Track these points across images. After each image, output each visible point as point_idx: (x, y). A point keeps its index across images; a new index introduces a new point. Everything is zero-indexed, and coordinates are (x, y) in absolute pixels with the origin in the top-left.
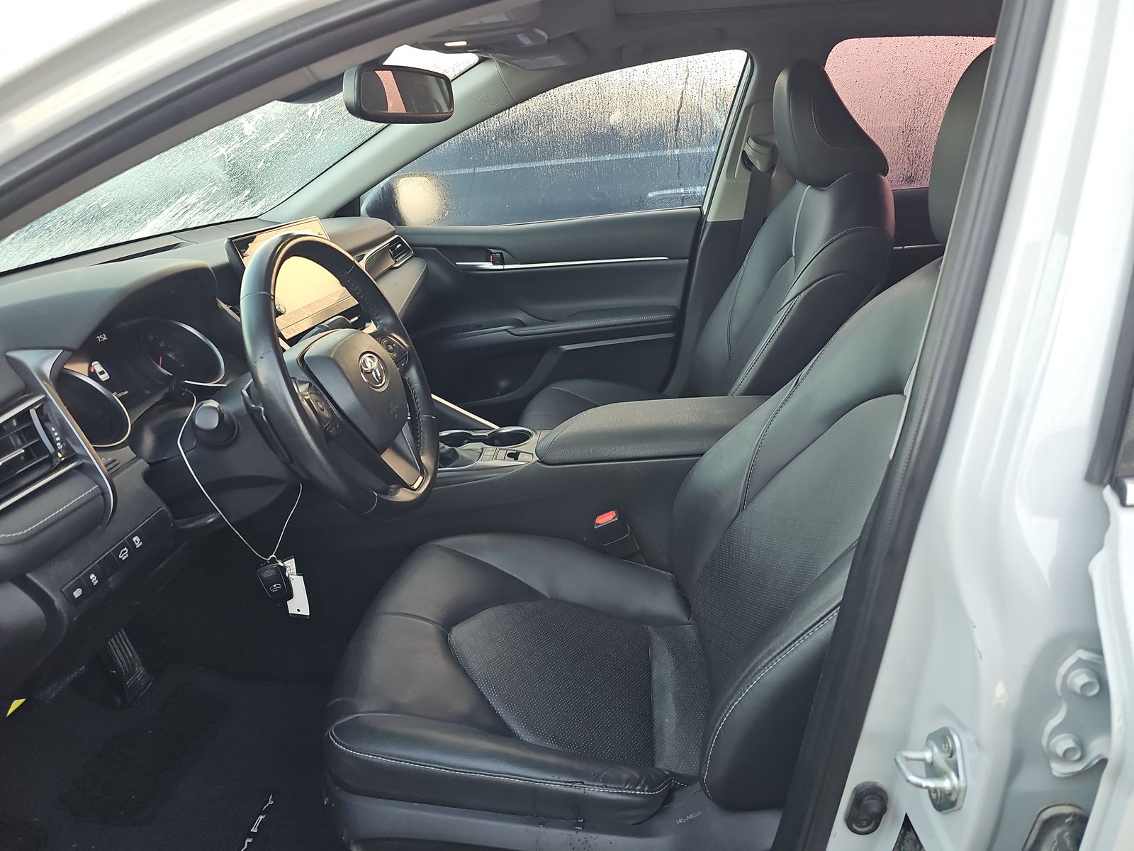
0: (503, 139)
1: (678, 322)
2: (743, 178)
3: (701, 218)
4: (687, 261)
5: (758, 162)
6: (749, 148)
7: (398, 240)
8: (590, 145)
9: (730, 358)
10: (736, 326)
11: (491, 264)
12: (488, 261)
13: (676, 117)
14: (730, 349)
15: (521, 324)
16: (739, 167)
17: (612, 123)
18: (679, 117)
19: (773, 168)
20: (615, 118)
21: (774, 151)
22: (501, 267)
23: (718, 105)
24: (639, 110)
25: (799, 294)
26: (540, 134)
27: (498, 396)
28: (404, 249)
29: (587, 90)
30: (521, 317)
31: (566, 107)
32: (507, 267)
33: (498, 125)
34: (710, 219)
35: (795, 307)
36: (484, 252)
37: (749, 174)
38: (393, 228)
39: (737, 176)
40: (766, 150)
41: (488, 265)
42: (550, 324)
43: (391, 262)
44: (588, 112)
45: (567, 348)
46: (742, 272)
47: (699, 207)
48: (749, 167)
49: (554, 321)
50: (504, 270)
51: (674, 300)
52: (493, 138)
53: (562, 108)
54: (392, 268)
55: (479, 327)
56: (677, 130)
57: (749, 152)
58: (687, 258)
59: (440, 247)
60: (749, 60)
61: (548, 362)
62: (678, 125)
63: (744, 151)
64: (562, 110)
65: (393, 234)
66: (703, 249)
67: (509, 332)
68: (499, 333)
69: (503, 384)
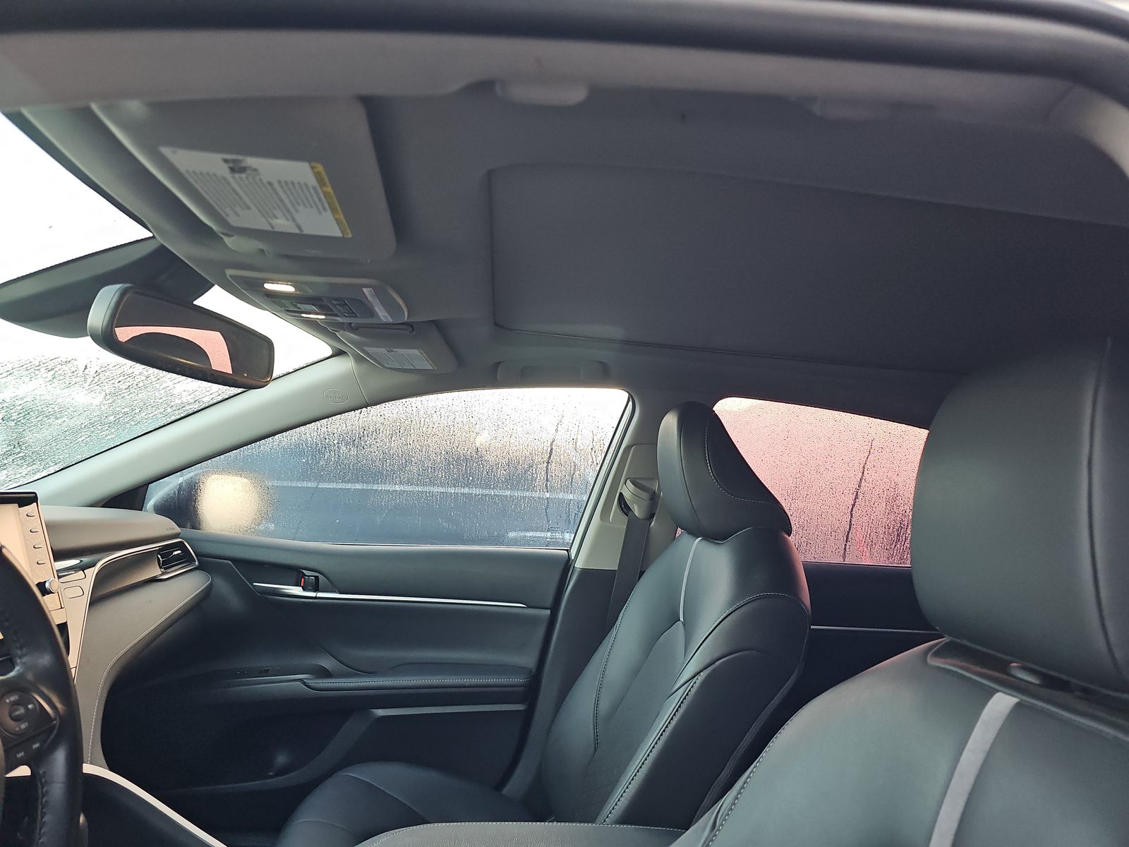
0: (347, 444)
1: (531, 691)
2: (619, 523)
3: (568, 564)
4: (548, 612)
5: (636, 507)
6: (628, 490)
7: (180, 546)
8: (449, 465)
9: (595, 750)
10: (604, 706)
11: (301, 588)
12: (297, 585)
13: (549, 450)
14: (596, 736)
15: (325, 673)
16: (615, 511)
17: (478, 445)
18: (552, 449)
19: (652, 516)
20: (482, 440)
21: (654, 498)
22: (313, 594)
23: (594, 443)
24: (509, 436)
25: (698, 673)
26: (392, 445)
27: (271, 777)
28: (185, 558)
29: (454, 406)
30: (327, 663)
31: (427, 420)
32: (320, 595)
33: (344, 428)
34: (579, 564)
35: (693, 691)
36: (294, 573)
37: (625, 519)
38: (178, 530)
39: (612, 519)
40: (645, 496)
41: (297, 591)
42: (363, 676)
43: (155, 571)
44: (452, 429)
45: (380, 712)
46: (614, 633)
47: (567, 550)
48: (625, 511)
49: (370, 673)
50: (316, 598)
51: (528, 660)
52: (335, 442)
53: (423, 420)
54: (154, 580)
55: (265, 672)
56: (548, 463)
57: (627, 495)
58: (548, 609)
59: (236, 561)
60: (630, 403)
61: (352, 730)
62: (550, 457)
63: (621, 493)
64: (422, 423)
65: (176, 536)
66: (568, 600)
67: (304, 684)
68: (291, 683)
69: (281, 759)
